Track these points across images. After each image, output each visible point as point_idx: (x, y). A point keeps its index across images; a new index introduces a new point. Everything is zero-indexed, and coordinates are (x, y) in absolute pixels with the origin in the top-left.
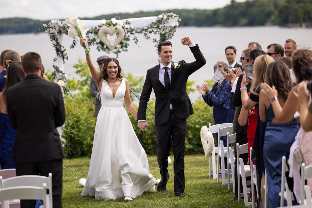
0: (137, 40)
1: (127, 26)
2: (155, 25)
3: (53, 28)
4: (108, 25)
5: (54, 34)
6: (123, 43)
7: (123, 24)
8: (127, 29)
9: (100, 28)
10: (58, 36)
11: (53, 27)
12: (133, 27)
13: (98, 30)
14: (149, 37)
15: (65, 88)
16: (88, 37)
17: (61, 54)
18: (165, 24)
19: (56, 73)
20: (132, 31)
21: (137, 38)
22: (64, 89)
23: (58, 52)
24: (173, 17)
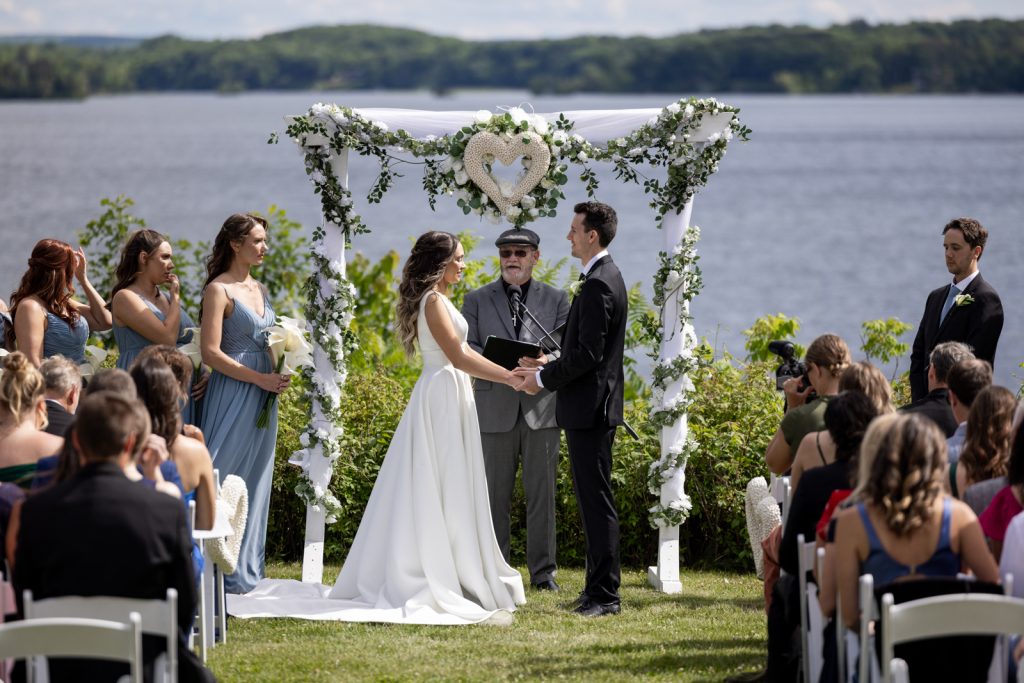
0: (593, 180)
1: (561, 135)
2: (652, 136)
3: (316, 131)
4: (497, 129)
5: (319, 151)
6: (545, 191)
7: (547, 127)
8: (559, 144)
9: (469, 135)
10: (331, 158)
11: (316, 125)
12: (579, 139)
13: (465, 143)
14: (632, 174)
15: (346, 332)
16: (430, 164)
17: (339, 216)
18: (686, 132)
19: (322, 277)
20: (578, 152)
21: (593, 174)
22: (342, 334)
23: (329, 211)
24: (716, 111)
